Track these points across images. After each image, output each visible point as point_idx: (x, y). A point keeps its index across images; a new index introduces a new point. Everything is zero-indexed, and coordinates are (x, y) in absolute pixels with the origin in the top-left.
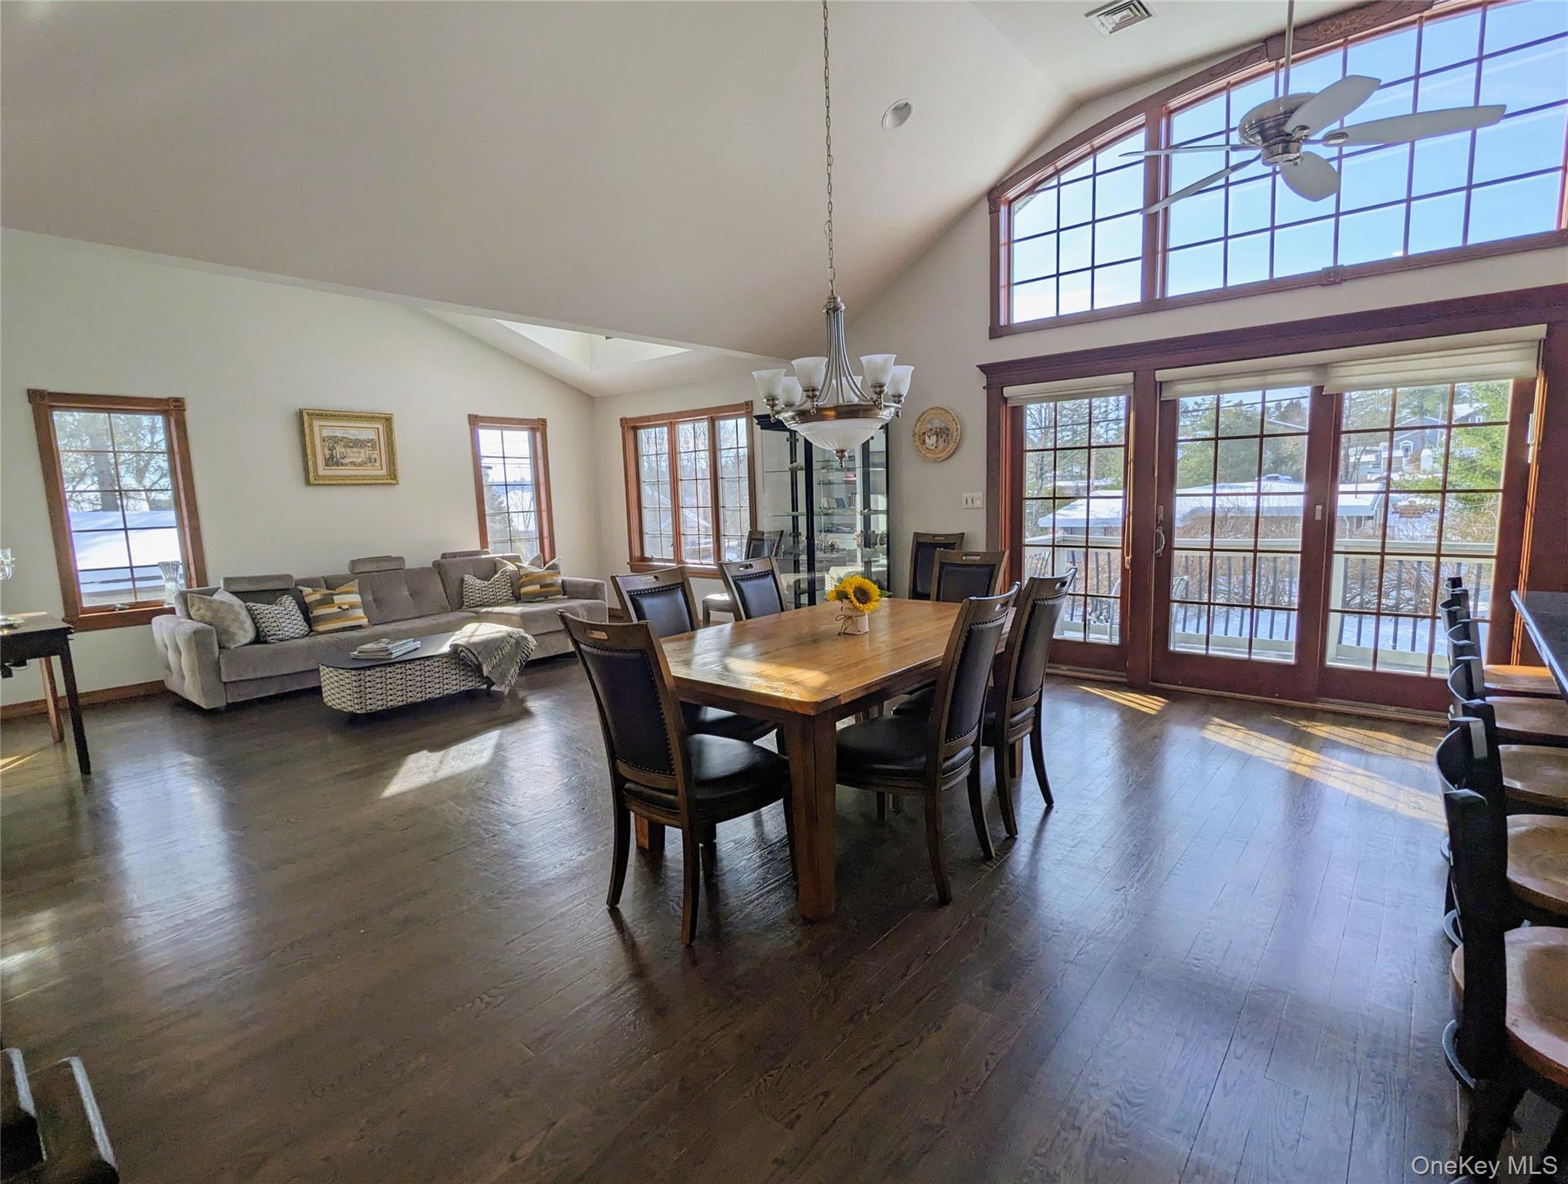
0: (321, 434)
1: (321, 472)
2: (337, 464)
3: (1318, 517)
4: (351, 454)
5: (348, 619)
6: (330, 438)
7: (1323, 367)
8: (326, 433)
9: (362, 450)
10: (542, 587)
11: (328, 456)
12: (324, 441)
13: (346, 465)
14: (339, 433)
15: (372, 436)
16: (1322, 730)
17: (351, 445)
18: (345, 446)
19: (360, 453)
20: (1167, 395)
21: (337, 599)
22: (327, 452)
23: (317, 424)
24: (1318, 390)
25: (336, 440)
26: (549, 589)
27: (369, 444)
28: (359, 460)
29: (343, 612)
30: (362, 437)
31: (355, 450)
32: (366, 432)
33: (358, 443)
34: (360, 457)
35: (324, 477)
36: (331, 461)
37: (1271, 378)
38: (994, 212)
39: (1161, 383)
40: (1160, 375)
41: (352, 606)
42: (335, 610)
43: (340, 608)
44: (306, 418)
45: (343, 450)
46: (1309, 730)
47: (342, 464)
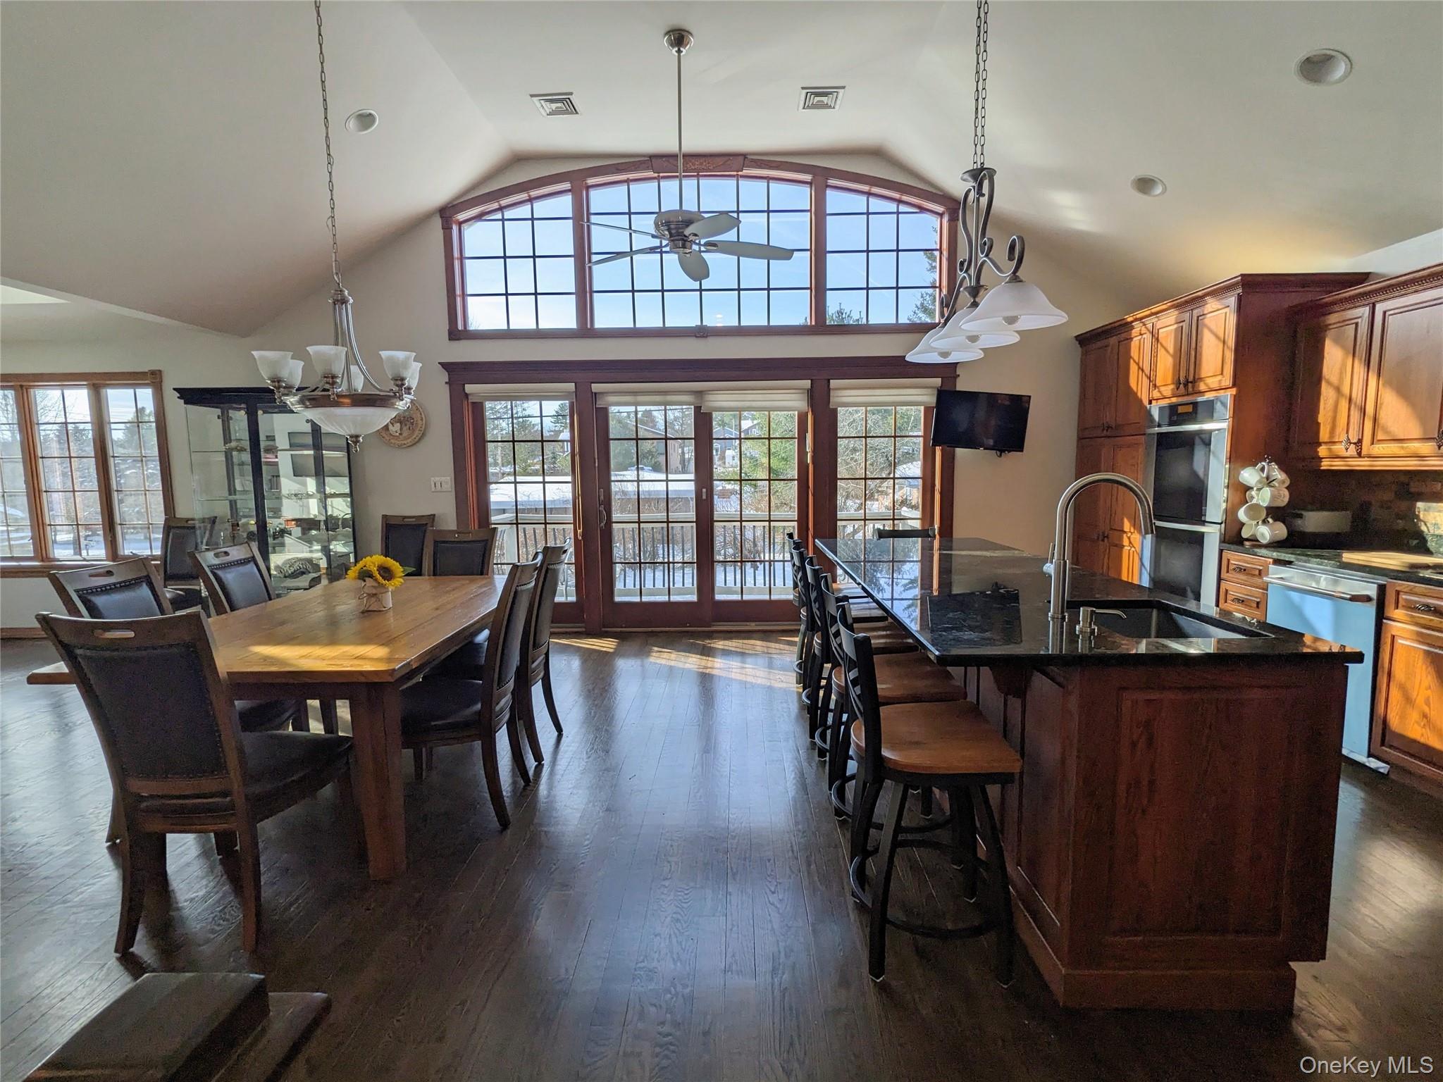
3: (704, 497)
7: (700, 394)
16: (720, 644)
20: (600, 404)
24: (698, 409)
37: (669, 398)
38: (447, 228)
39: (595, 393)
40: (596, 387)
46: (712, 645)
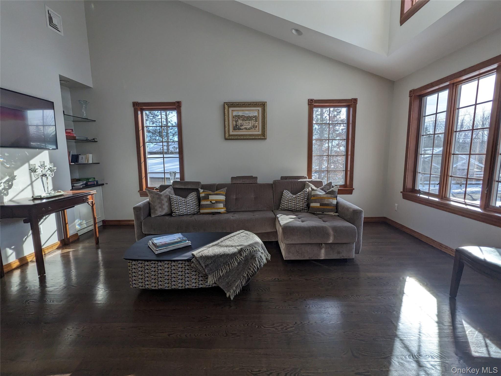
0: (232, 114)
1: (231, 133)
2: (239, 129)
4: (245, 124)
5: (214, 208)
6: (236, 116)
8: (235, 113)
9: (250, 122)
10: (321, 205)
11: (235, 125)
12: (234, 118)
13: (242, 129)
14: (240, 114)
15: (256, 114)
17: (246, 119)
18: (243, 120)
19: (249, 123)
21: (211, 197)
22: (234, 123)
23: (231, 109)
25: (239, 117)
26: (325, 207)
27: (254, 119)
28: (248, 127)
29: (213, 204)
30: (251, 115)
31: (247, 122)
32: (254, 112)
33: (249, 118)
34: (249, 125)
35: (232, 135)
36: (236, 128)
41: (218, 202)
42: (209, 203)
43: (211, 202)
44: (226, 106)
45: (242, 122)
47: (240, 129)
